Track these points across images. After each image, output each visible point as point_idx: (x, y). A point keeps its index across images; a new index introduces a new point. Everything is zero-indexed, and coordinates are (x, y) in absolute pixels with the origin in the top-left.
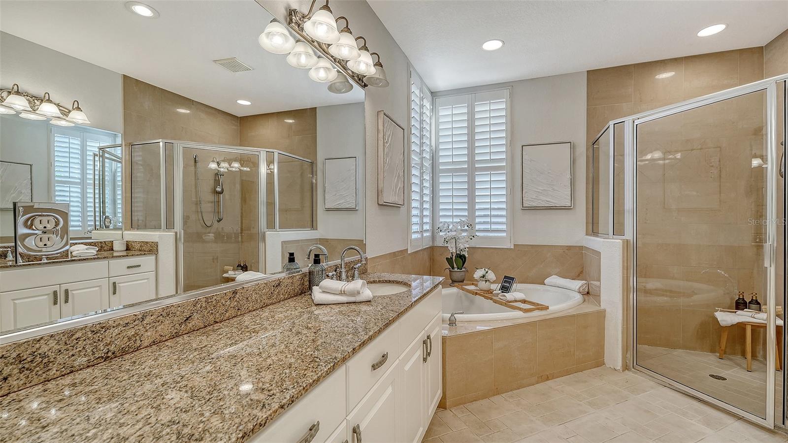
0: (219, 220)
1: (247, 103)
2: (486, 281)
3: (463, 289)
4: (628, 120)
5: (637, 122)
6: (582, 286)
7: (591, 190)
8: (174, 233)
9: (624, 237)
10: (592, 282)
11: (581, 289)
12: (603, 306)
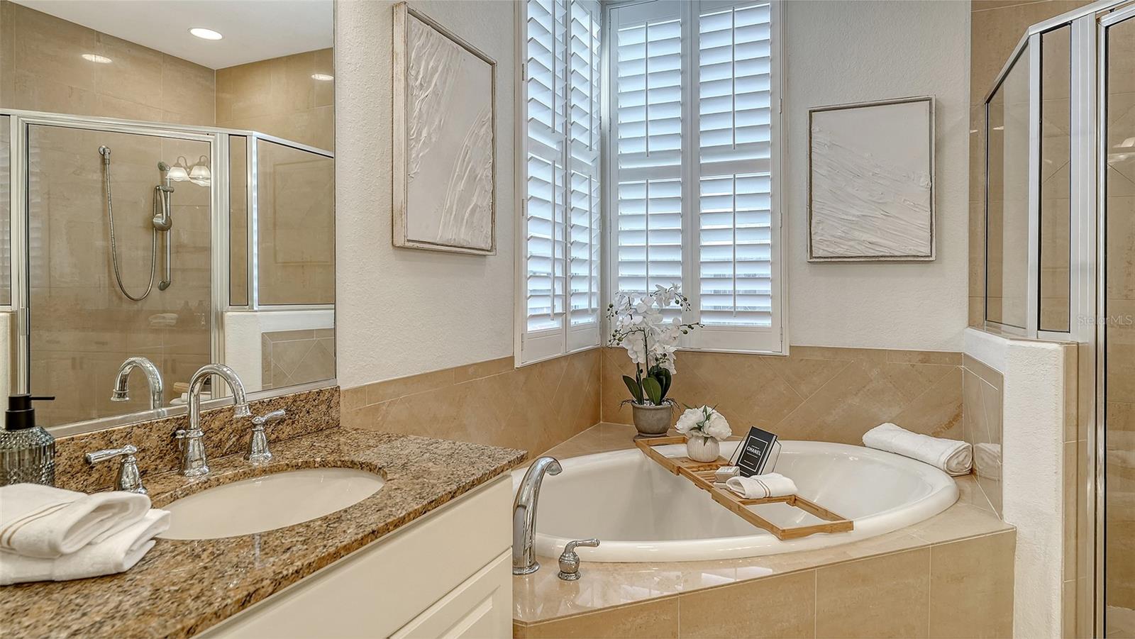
0: (164, 287)
1: (214, 36)
2: (706, 439)
3: (654, 455)
4: (1081, 17)
5: (1106, 20)
6: (956, 454)
7: (981, 217)
8: (8, 314)
9: (1068, 338)
10: (982, 445)
11: (954, 464)
12: (1010, 517)
